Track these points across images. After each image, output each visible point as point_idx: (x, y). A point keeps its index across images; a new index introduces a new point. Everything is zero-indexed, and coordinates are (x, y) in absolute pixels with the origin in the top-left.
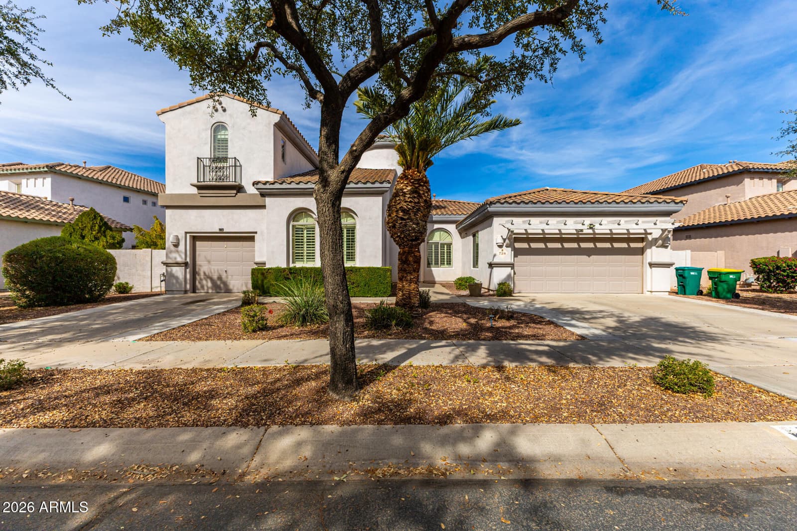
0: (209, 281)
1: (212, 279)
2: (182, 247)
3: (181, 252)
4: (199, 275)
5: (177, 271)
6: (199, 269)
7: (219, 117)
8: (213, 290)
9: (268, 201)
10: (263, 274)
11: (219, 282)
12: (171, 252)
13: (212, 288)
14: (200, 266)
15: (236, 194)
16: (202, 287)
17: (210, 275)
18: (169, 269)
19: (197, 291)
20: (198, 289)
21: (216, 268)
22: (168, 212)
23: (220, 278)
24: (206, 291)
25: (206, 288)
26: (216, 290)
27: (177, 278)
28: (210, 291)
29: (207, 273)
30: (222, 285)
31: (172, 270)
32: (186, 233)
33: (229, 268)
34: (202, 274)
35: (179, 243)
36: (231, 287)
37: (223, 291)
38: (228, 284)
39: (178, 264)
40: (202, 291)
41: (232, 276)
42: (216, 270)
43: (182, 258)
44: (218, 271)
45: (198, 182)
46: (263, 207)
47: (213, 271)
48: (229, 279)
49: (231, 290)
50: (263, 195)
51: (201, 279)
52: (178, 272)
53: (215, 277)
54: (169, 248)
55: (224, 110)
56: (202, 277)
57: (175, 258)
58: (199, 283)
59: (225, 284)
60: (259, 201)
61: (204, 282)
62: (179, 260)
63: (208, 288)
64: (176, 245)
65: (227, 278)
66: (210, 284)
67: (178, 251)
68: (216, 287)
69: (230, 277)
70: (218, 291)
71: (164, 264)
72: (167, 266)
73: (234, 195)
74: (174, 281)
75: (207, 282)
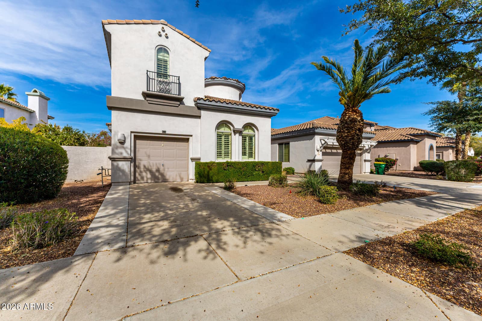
0: (148, 173)
1: (151, 172)
2: (127, 144)
3: (127, 148)
4: (139, 168)
5: (123, 165)
6: (140, 163)
7: (163, 41)
8: (152, 180)
9: (203, 113)
10: (209, 167)
11: (157, 174)
12: (117, 148)
13: (151, 179)
14: (141, 160)
15: (179, 105)
16: (142, 178)
17: (150, 168)
18: (115, 163)
19: (137, 182)
20: (138, 180)
21: (155, 162)
22: (114, 113)
23: (158, 170)
24: (145, 181)
25: (145, 179)
26: (154, 180)
27: (123, 171)
28: (149, 181)
29: (147, 167)
30: (160, 176)
31: (118, 165)
32: (132, 132)
33: (165, 163)
34: (142, 167)
35: (125, 141)
36: (167, 177)
37: (160, 181)
38: (165, 175)
39: (125, 159)
40: (142, 182)
41: (168, 168)
42: (155, 164)
43: (128, 154)
44: (156, 164)
45: (147, 90)
46: (199, 117)
47: (151, 164)
48: (166, 171)
49: (168, 180)
50: (199, 108)
51: (141, 172)
52: (125, 166)
53: (154, 170)
54: (115, 145)
55: (167, 37)
56: (142, 170)
57: (121, 153)
58: (140, 175)
59: (162, 175)
60: (196, 112)
61: (144, 174)
62: (125, 155)
63: (147, 179)
64: (122, 143)
65: (164, 170)
66: (149, 176)
67: (124, 148)
68: (154, 178)
69: (166, 169)
70: (156, 181)
71: (110, 158)
72: (112, 161)
73: (178, 105)
74: (121, 174)
75: (147, 174)
